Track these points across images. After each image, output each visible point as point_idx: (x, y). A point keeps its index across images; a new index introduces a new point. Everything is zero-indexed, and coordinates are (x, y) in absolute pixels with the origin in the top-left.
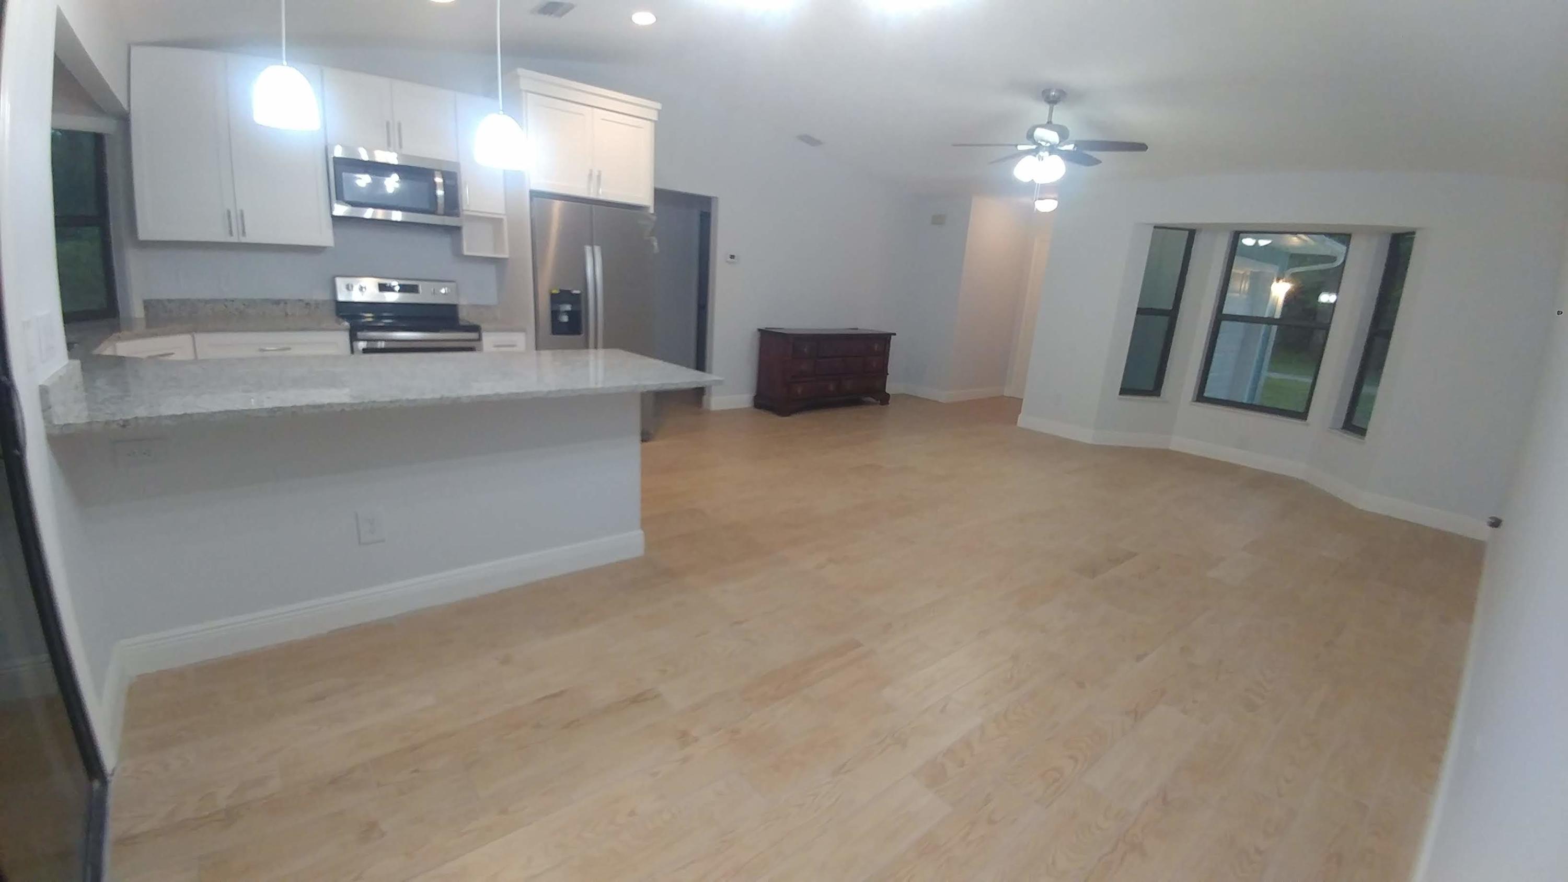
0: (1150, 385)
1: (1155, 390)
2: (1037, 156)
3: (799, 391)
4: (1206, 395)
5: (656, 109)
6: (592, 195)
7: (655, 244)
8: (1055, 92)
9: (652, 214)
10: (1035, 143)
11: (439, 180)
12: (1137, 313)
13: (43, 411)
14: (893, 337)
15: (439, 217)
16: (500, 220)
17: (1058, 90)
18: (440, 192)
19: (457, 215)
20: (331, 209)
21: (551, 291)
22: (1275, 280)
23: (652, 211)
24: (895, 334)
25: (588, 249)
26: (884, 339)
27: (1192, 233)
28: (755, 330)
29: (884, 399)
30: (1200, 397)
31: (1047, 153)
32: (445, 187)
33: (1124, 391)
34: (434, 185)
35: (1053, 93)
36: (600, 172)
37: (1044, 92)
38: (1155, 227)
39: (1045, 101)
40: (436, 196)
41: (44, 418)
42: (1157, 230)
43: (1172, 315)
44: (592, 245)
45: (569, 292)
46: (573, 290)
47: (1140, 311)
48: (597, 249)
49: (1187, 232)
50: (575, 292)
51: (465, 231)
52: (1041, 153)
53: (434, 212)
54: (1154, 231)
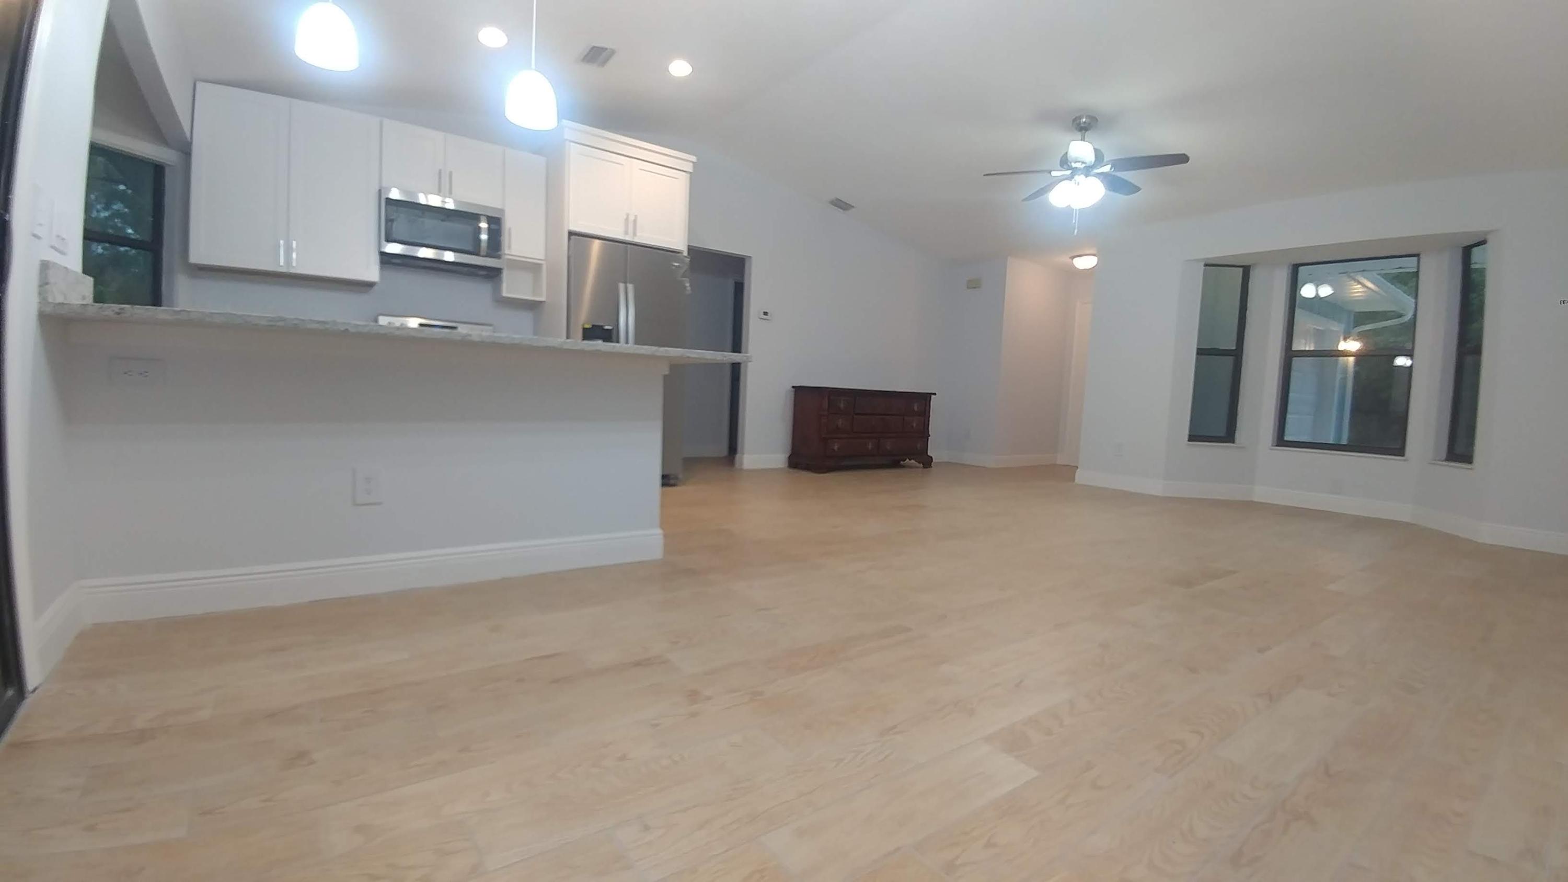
0: (1222, 433)
1: (1229, 436)
2: (1073, 180)
3: (836, 447)
4: (1286, 438)
5: (693, 162)
6: (628, 238)
7: (688, 285)
8: (1086, 118)
9: (686, 257)
10: (1070, 168)
11: (484, 225)
12: (1198, 354)
13: (40, 286)
14: (933, 397)
15: (481, 258)
16: (539, 265)
17: (1088, 117)
18: (484, 237)
19: (499, 257)
20: (380, 245)
21: (583, 325)
22: (1342, 338)
23: (685, 254)
24: (935, 394)
25: (621, 286)
26: (925, 398)
27: (1246, 271)
28: (789, 387)
29: (927, 462)
30: (1281, 441)
31: (1083, 176)
32: (490, 231)
33: (1192, 438)
34: (479, 230)
35: (1084, 120)
36: (636, 216)
37: (1074, 120)
38: (1206, 265)
39: (1076, 129)
40: (479, 240)
41: (40, 294)
42: (1207, 267)
43: (1237, 354)
44: (625, 283)
45: (601, 327)
46: (605, 326)
47: (1201, 352)
48: (630, 287)
49: (1241, 269)
50: (607, 327)
51: (505, 275)
52: (1076, 177)
53: (476, 253)
54: (1205, 269)
